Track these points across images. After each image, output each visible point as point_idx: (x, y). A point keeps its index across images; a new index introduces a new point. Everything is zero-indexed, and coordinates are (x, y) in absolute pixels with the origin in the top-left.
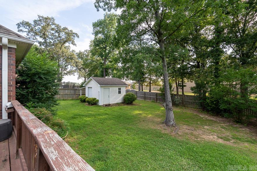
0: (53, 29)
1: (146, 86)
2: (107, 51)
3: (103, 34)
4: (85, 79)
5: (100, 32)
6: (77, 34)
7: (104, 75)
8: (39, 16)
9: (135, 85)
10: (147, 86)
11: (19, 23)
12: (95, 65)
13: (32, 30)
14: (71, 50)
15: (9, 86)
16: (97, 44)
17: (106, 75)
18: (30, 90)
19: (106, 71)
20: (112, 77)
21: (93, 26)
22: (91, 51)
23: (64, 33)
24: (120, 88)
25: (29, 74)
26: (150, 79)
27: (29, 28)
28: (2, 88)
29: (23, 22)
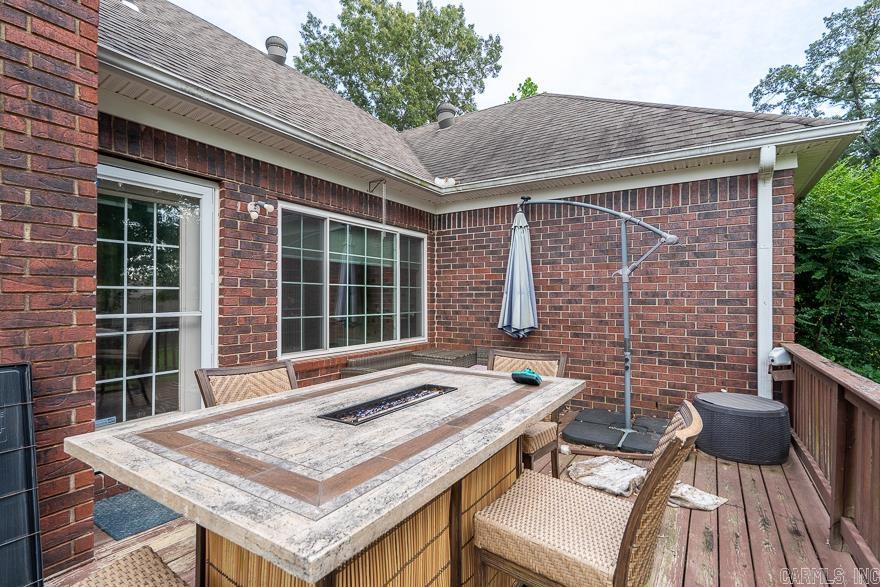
8: (830, 21)
11: (759, 83)
15: (777, 295)
18: (825, 313)
25: (823, 251)
27: (792, 84)
28: (756, 302)
29: (769, 76)
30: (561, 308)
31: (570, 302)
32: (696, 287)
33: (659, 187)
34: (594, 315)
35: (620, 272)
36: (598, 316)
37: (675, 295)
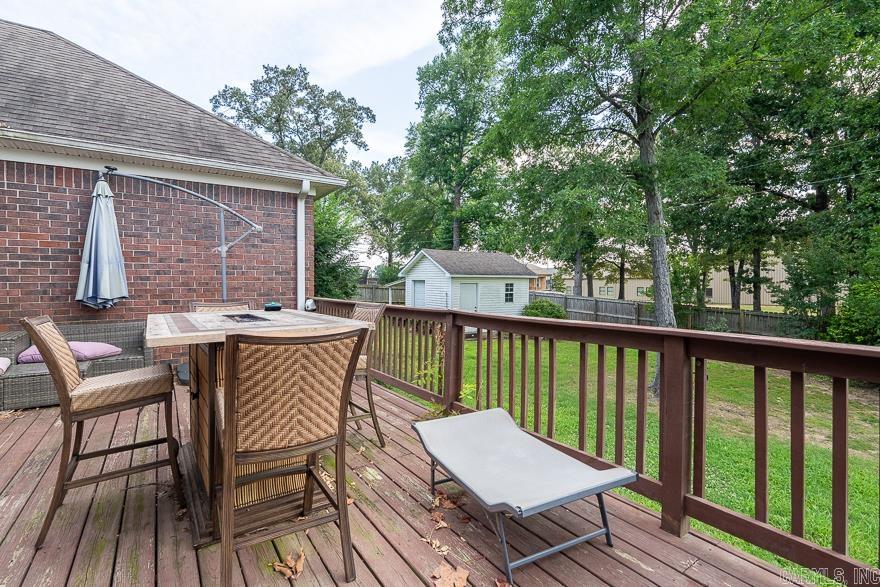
0: (300, 103)
1: (607, 282)
2: (465, 161)
3: (455, 102)
4: (390, 256)
5: (443, 98)
6: (368, 109)
7: (455, 243)
8: (267, 69)
9: (563, 277)
10: (610, 279)
11: (217, 94)
12: (425, 211)
13: (247, 110)
14: (348, 162)
16: (434, 139)
17: (461, 243)
19: (462, 230)
20: (481, 248)
21: (419, 80)
22: (413, 163)
23: (330, 111)
24: (512, 285)
26: (623, 254)
27: (241, 105)
28: (296, 273)
29: (225, 91)
30: (148, 279)
31: (158, 273)
32: (262, 263)
33: (237, 188)
34: (183, 284)
35: (219, 249)
36: (187, 284)
37: (249, 268)
